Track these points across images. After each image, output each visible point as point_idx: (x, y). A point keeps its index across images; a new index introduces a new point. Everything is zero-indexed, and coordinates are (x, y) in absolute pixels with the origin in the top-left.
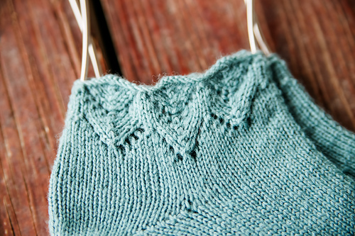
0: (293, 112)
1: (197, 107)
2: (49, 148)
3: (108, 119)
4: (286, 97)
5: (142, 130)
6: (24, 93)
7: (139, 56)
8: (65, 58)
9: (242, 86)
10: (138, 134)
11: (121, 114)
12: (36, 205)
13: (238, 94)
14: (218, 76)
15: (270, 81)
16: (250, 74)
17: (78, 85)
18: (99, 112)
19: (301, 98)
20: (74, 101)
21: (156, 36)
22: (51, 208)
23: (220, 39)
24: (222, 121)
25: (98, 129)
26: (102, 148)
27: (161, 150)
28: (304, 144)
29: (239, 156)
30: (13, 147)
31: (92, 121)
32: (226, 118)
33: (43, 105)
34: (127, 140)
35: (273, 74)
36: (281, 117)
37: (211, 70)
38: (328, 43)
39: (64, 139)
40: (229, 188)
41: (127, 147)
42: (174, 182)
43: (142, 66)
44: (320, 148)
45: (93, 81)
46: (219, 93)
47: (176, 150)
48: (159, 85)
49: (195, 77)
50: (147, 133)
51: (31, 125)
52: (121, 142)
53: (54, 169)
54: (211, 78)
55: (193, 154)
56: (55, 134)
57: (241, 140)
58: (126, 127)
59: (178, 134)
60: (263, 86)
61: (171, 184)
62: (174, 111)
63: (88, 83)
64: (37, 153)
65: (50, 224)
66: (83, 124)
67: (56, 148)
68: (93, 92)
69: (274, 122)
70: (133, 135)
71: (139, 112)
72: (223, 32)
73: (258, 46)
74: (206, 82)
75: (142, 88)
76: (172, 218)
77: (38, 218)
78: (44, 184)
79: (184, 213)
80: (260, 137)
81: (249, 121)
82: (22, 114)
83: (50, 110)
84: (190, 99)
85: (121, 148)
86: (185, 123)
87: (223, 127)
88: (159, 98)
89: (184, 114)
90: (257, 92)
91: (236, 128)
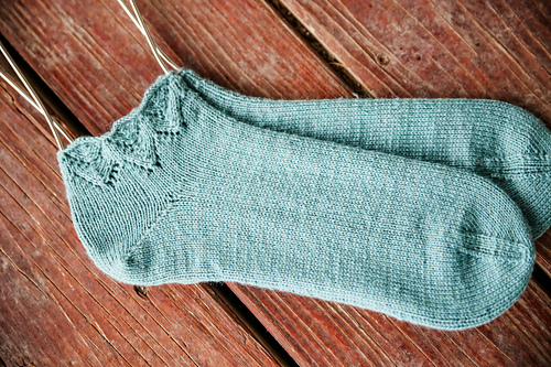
0: (212, 104)
1: (145, 132)
2: (63, 206)
3: (91, 168)
4: (203, 96)
5: (117, 165)
6: (27, 178)
7: (92, 113)
8: (41, 139)
9: (169, 103)
10: (116, 168)
11: (99, 161)
12: (73, 247)
13: (169, 110)
14: (150, 104)
15: (186, 90)
16: (171, 92)
17: (60, 155)
18: (83, 166)
19: (214, 91)
20: (63, 167)
21: (97, 93)
22: (84, 243)
23: (141, 73)
24: (166, 133)
25: (88, 179)
26: (97, 189)
27: (137, 172)
28: (227, 121)
29: (189, 151)
30: (38, 217)
31: (82, 175)
32: (169, 130)
33: (43, 179)
34: (111, 176)
35: (188, 84)
36: (205, 111)
37: (143, 103)
38: (217, 40)
39: (69, 196)
40: (192, 175)
41: (113, 180)
42: (154, 188)
43: (97, 118)
44: (240, 119)
45: (69, 148)
46: (156, 115)
47: (146, 168)
48: (113, 130)
49: (135, 112)
50: (121, 165)
51: (43, 197)
52: (108, 179)
53: (73, 218)
54: (145, 108)
55: (158, 164)
56: (62, 195)
57: (184, 140)
58: (106, 168)
59: (142, 157)
60: (183, 96)
61: (153, 191)
62: (132, 142)
63: (66, 151)
64: (57, 213)
65: (89, 253)
66: (77, 180)
67: (67, 204)
68: (73, 155)
69: (201, 116)
70: (113, 171)
71: (110, 154)
72: (141, 67)
73: (170, 68)
74: (143, 112)
75: (103, 137)
76: (164, 212)
77: (80, 255)
78: (72, 231)
79: (170, 205)
80: (197, 132)
81: (184, 125)
82: (32, 192)
83: (50, 180)
84: (138, 129)
85: (110, 183)
86: (143, 146)
87: (169, 138)
88: (118, 138)
89: (140, 140)
90: (181, 102)
91: (178, 133)
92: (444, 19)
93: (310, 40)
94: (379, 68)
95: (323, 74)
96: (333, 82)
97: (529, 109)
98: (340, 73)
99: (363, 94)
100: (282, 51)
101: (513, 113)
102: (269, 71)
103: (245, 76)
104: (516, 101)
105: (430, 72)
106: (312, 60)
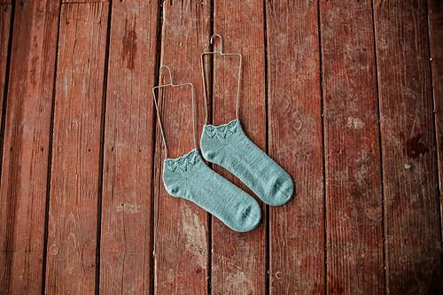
92: (294, 152)
93: (267, 134)
94: (274, 151)
95: (264, 142)
96: (264, 146)
97: (294, 183)
98: (267, 145)
99: (267, 153)
100: (260, 132)
101: (290, 180)
102: (254, 133)
103: (249, 130)
104: (292, 179)
105: (283, 160)
106: (264, 138)
